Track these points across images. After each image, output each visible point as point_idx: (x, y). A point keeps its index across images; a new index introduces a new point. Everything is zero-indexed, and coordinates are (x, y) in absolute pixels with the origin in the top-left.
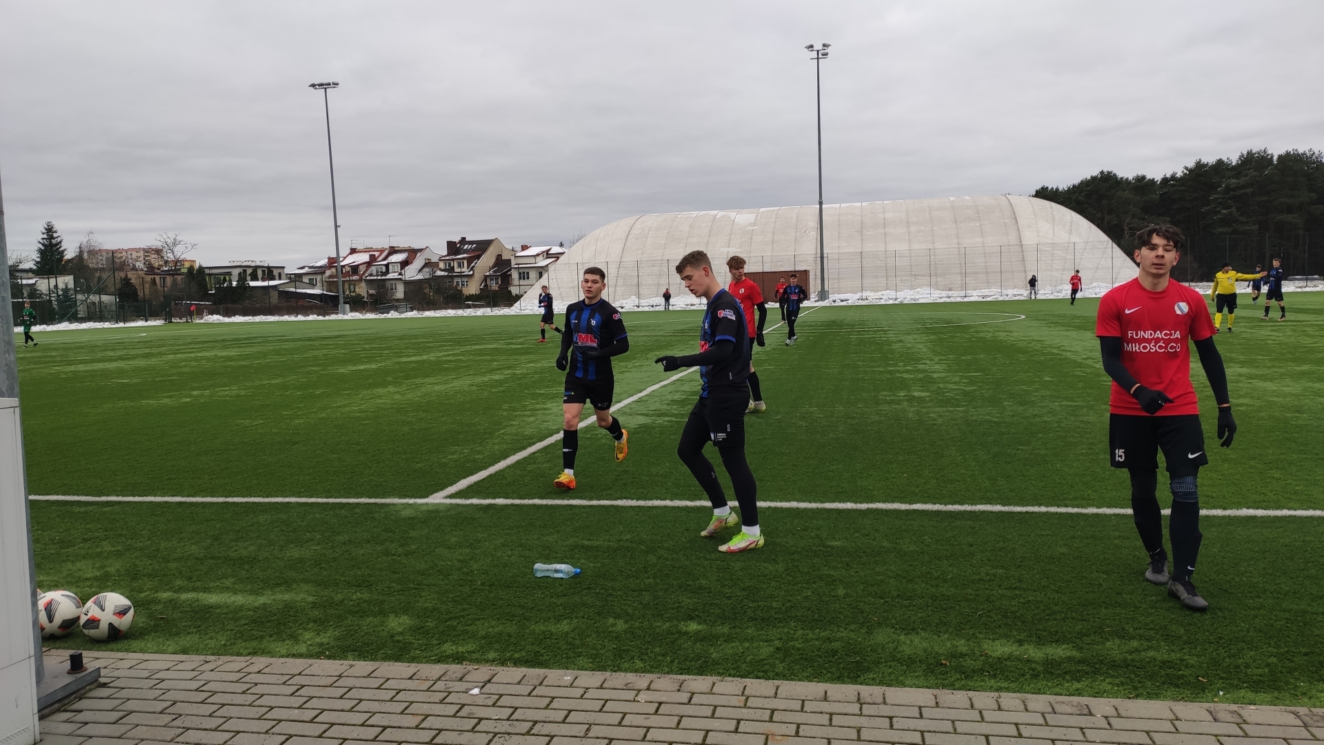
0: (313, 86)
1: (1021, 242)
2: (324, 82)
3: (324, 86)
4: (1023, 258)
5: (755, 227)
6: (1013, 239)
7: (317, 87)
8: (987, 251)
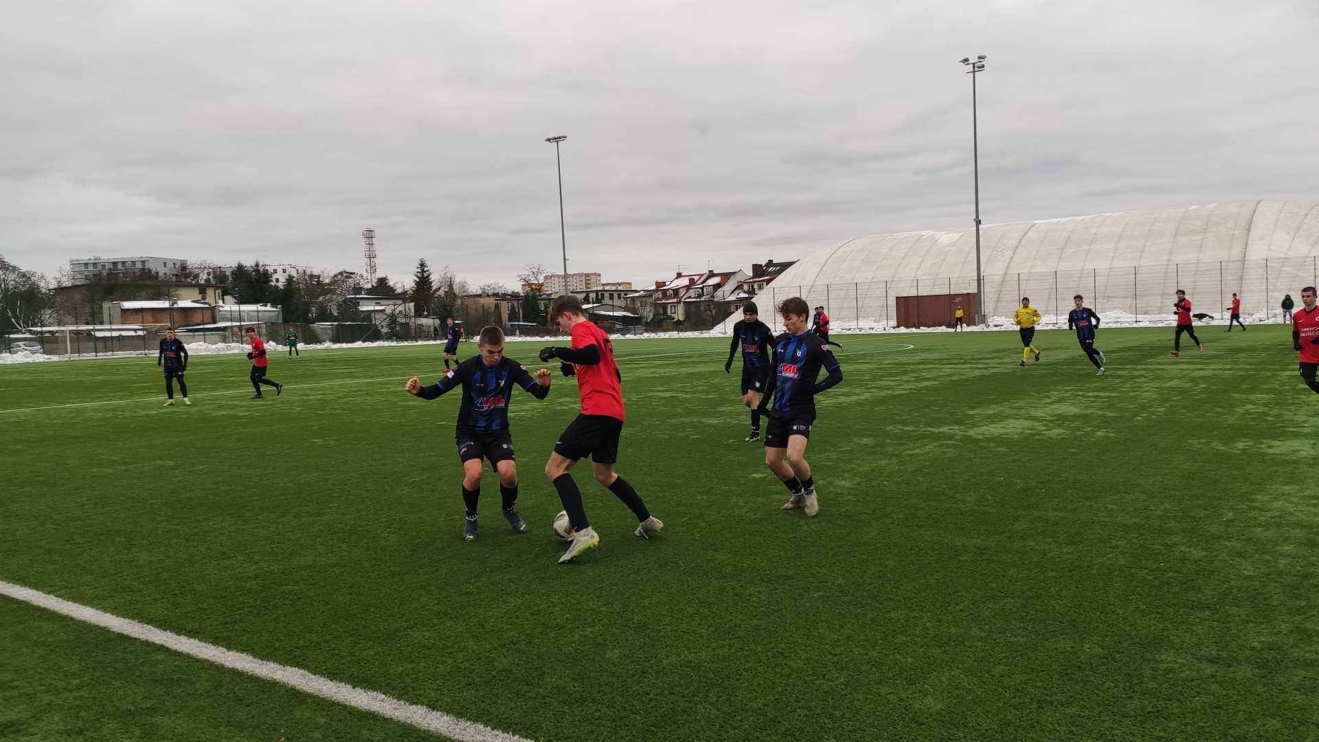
0: (549, 140)
1: (1245, 257)
2: (556, 136)
3: (557, 139)
4: (1242, 276)
5: (953, 248)
6: (1236, 253)
7: (552, 141)
8: (1200, 269)
